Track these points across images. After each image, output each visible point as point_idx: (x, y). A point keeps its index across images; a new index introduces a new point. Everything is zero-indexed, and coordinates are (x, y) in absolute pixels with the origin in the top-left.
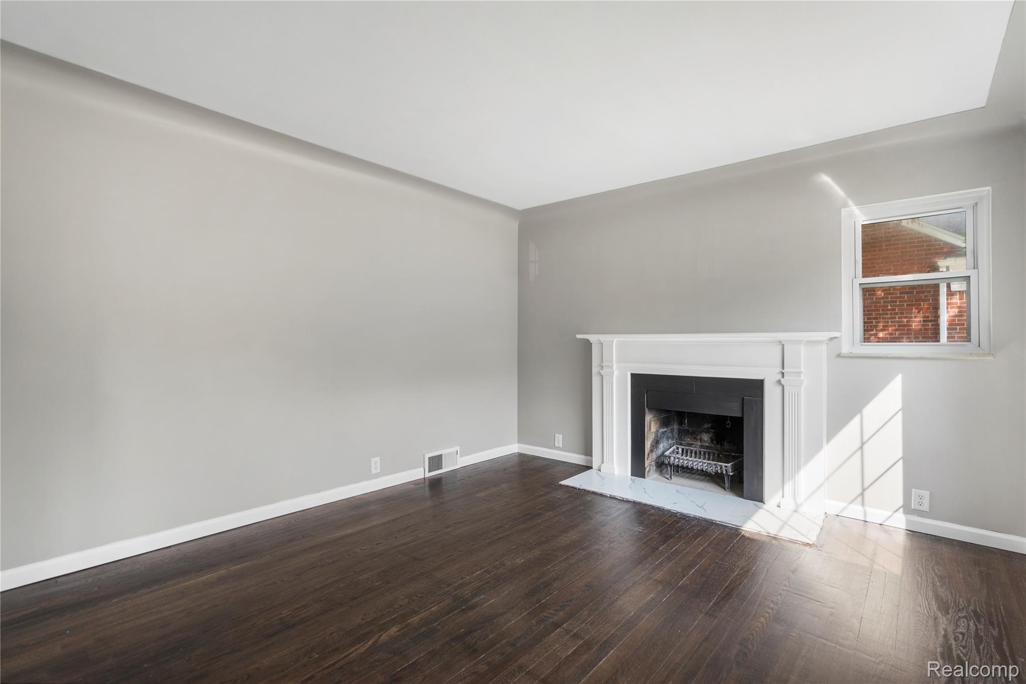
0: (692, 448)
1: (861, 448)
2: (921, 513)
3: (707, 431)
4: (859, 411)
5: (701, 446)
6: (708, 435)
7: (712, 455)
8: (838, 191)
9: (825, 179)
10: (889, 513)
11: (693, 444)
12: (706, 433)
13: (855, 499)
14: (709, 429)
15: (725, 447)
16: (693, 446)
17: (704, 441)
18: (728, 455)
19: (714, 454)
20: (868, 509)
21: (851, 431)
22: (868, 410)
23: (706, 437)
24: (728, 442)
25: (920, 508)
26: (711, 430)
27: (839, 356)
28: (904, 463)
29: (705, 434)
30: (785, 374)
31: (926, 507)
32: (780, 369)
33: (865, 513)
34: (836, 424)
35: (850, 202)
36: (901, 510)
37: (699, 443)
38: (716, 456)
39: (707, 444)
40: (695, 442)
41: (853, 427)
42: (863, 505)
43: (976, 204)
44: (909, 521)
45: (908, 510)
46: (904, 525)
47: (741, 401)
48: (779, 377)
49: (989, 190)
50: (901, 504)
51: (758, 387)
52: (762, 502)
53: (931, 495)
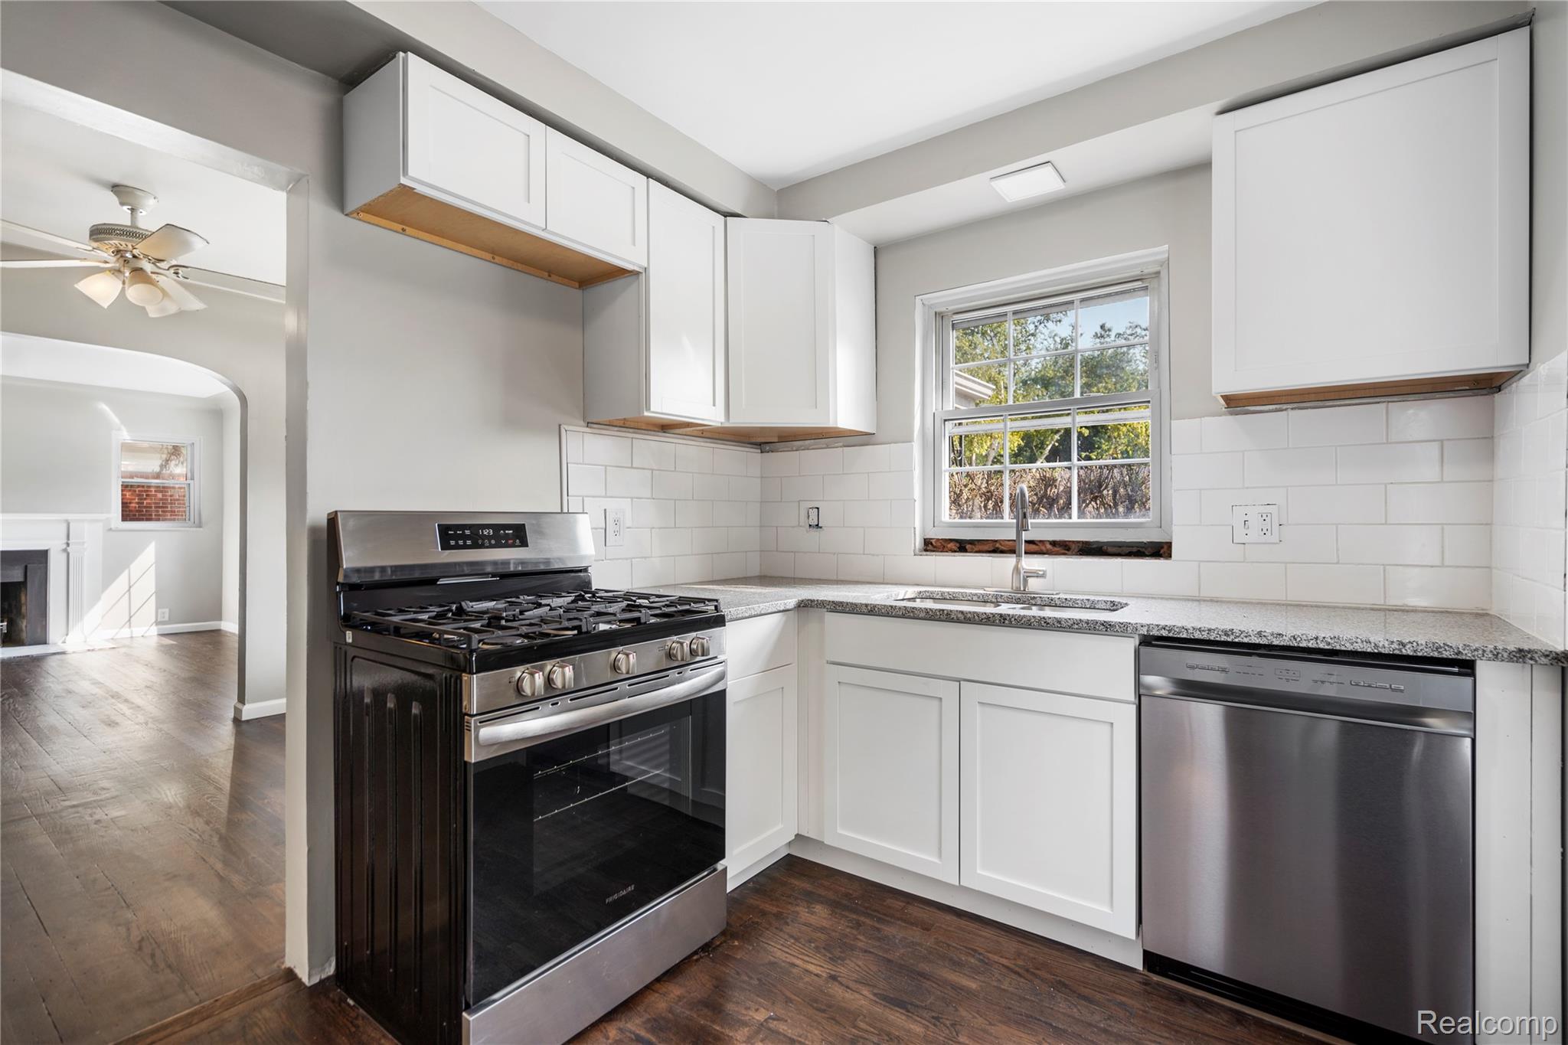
1: (129, 591)
2: (165, 623)
4: (127, 566)
8: (114, 418)
9: (104, 407)
10: (147, 628)
13: (124, 625)
20: (133, 629)
21: (121, 583)
22: (132, 566)
25: (164, 620)
27: (110, 529)
28: (156, 595)
30: (70, 543)
31: (167, 618)
32: (65, 542)
33: (132, 632)
34: (107, 581)
35: (123, 427)
36: (154, 625)
41: (123, 577)
42: (130, 626)
43: (193, 444)
44: (159, 629)
45: (157, 623)
46: (156, 633)
47: (23, 569)
48: (65, 547)
49: (202, 438)
50: (154, 620)
51: (40, 555)
52: (45, 643)
53: (169, 611)
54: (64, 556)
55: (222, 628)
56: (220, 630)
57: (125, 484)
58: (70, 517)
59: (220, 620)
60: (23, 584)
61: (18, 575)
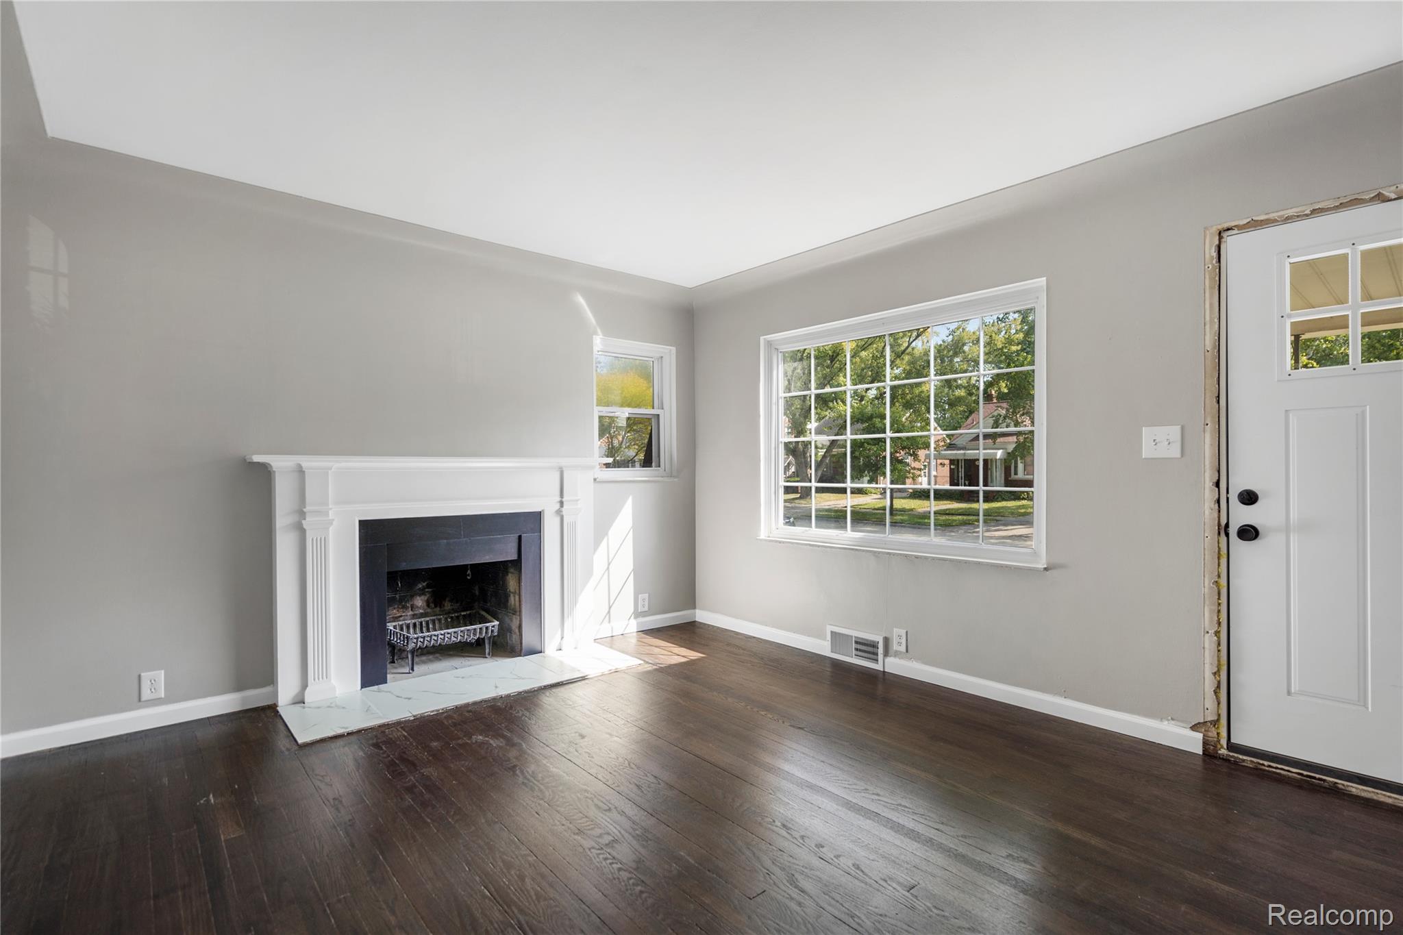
0: (400, 623)
1: (608, 569)
2: (644, 614)
3: (422, 592)
4: (607, 534)
5: (414, 617)
6: (423, 597)
7: (437, 622)
8: (590, 316)
10: (626, 623)
11: (401, 616)
12: (420, 595)
13: (603, 621)
14: (424, 588)
15: (446, 608)
16: (401, 619)
17: (417, 607)
18: (458, 617)
19: (440, 620)
20: (613, 625)
21: (602, 553)
23: (420, 601)
24: (449, 601)
25: (643, 610)
26: (427, 590)
28: (634, 575)
29: (418, 598)
30: (564, 503)
31: (646, 609)
32: (559, 499)
33: (611, 629)
34: (597, 543)
36: (633, 617)
37: (411, 613)
38: (443, 622)
39: (421, 611)
40: (404, 612)
41: (603, 549)
42: (609, 622)
43: (664, 358)
44: (638, 625)
45: (637, 614)
46: (635, 629)
47: (517, 540)
48: (558, 506)
49: (673, 349)
50: (632, 611)
51: (535, 519)
52: (541, 652)
53: (649, 596)
54: (558, 520)
55: (697, 620)
56: (695, 623)
57: (602, 414)
58: (563, 462)
59: (694, 608)
60: (517, 564)
61: (513, 550)
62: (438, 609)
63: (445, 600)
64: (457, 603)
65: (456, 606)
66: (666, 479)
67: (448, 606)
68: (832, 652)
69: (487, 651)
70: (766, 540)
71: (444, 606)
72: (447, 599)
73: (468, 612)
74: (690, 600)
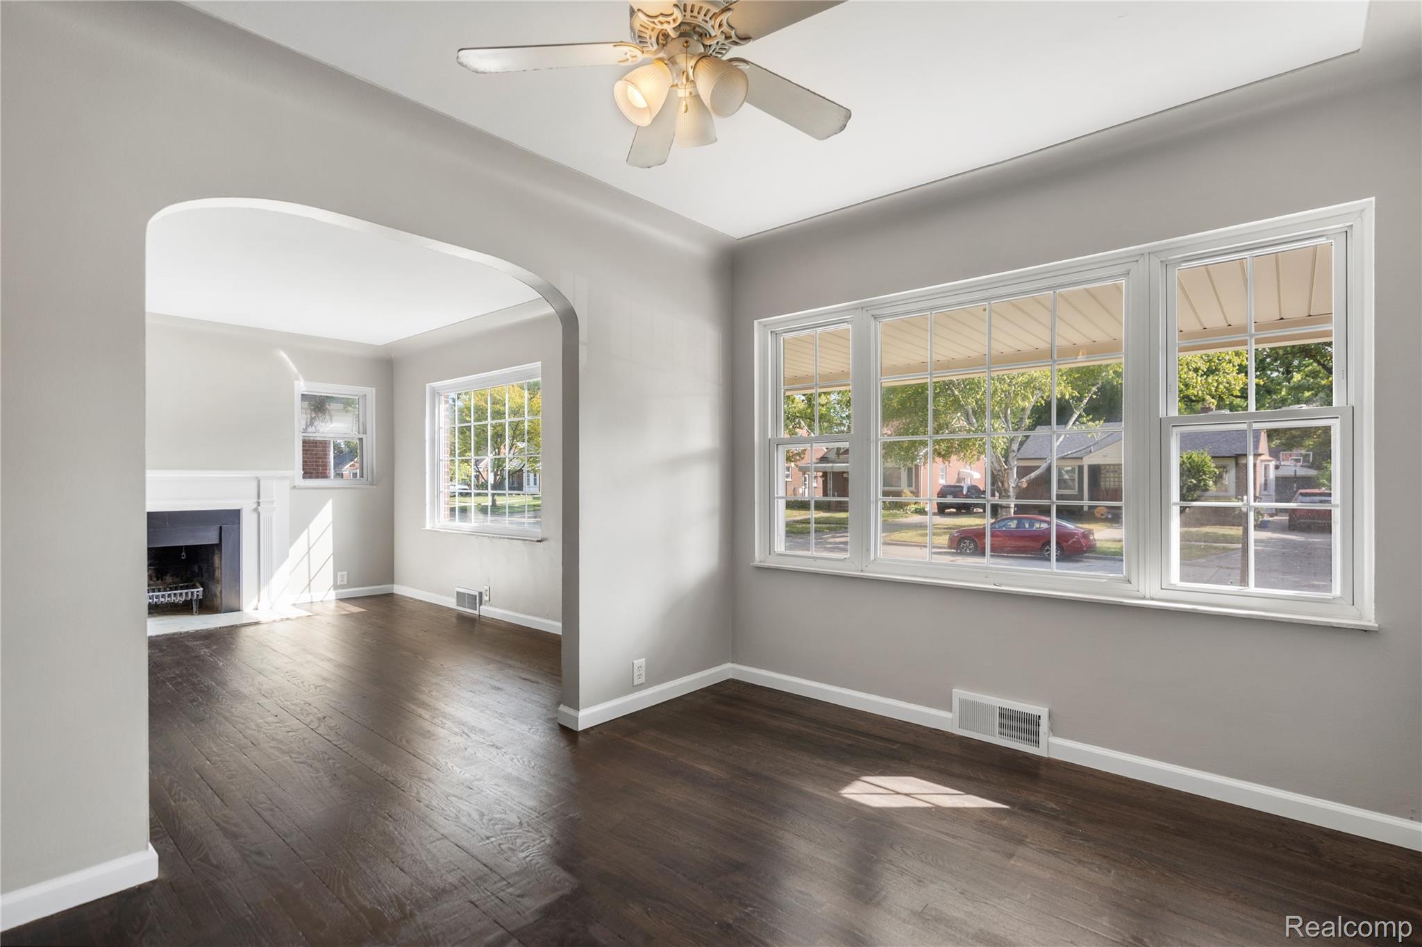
1: (308, 552)
2: (343, 587)
4: (307, 526)
8: (292, 367)
9: (283, 355)
10: (326, 592)
13: (304, 590)
15: (167, 581)
20: (313, 593)
21: (302, 541)
22: (311, 526)
24: (170, 576)
25: (342, 583)
27: (294, 487)
28: (334, 557)
30: (261, 503)
31: (345, 582)
32: (256, 500)
33: (312, 597)
34: (294, 537)
35: (300, 377)
36: (332, 588)
41: (303, 537)
42: (310, 591)
43: (365, 395)
44: (337, 594)
45: (336, 587)
46: (334, 598)
47: (219, 530)
48: (255, 506)
49: (374, 389)
50: (332, 584)
51: (235, 516)
52: (240, 610)
53: (348, 574)
54: (255, 515)
55: (395, 592)
56: (393, 594)
57: (306, 438)
58: (260, 474)
59: (393, 583)
60: (219, 546)
61: (214, 537)
62: (160, 582)
63: (166, 575)
64: (178, 577)
65: (177, 580)
66: (368, 487)
67: (169, 579)
68: (458, 605)
69: (194, 609)
70: (430, 530)
71: (165, 579)
72: (168, 575)
73: (186, 584)
74: (390, 577)
